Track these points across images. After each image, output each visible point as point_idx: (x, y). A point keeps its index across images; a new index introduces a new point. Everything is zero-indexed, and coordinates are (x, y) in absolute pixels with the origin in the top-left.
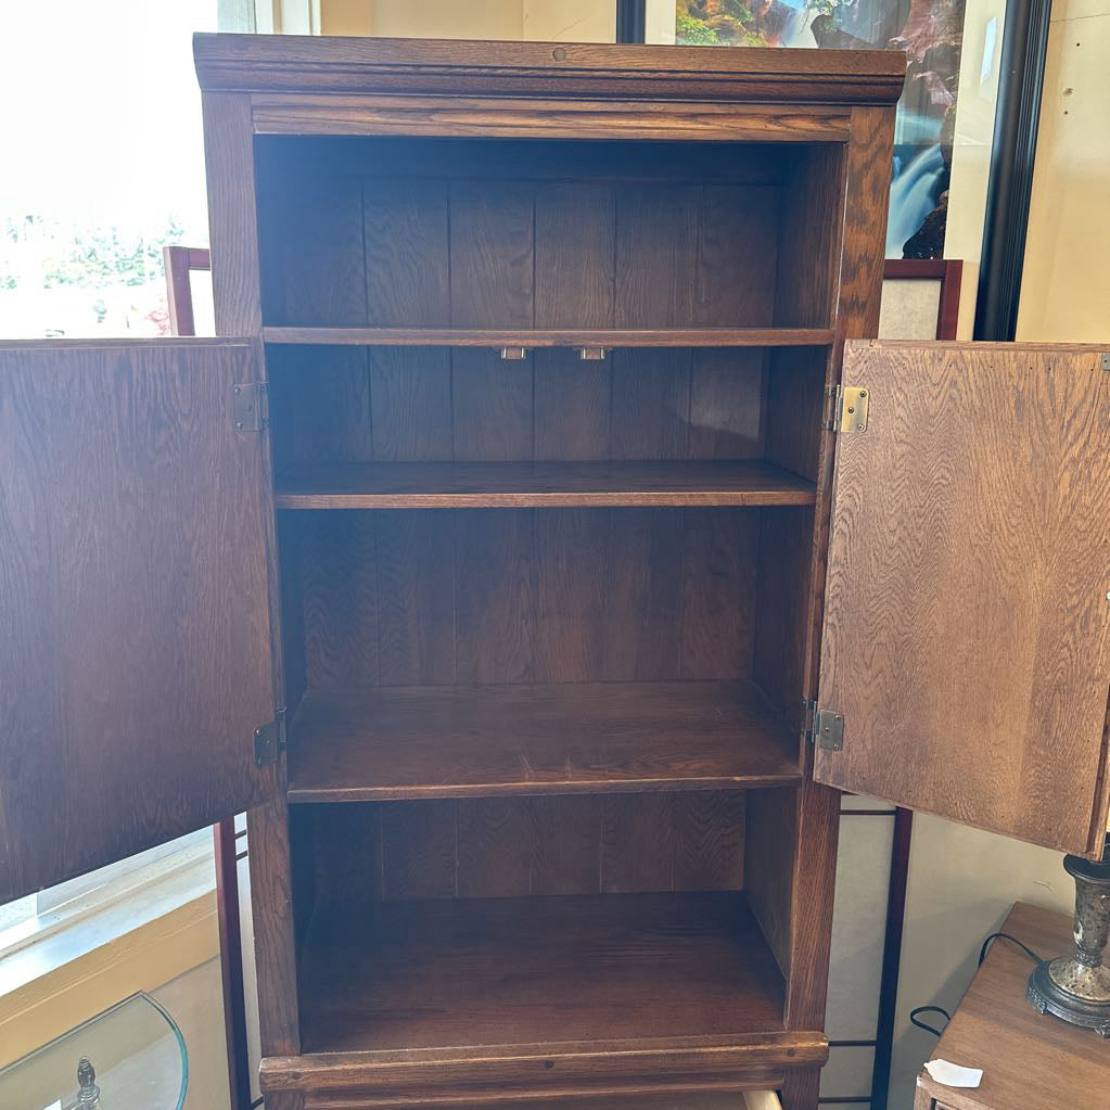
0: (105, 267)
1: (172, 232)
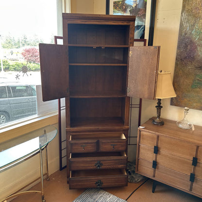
1: (25, 38)
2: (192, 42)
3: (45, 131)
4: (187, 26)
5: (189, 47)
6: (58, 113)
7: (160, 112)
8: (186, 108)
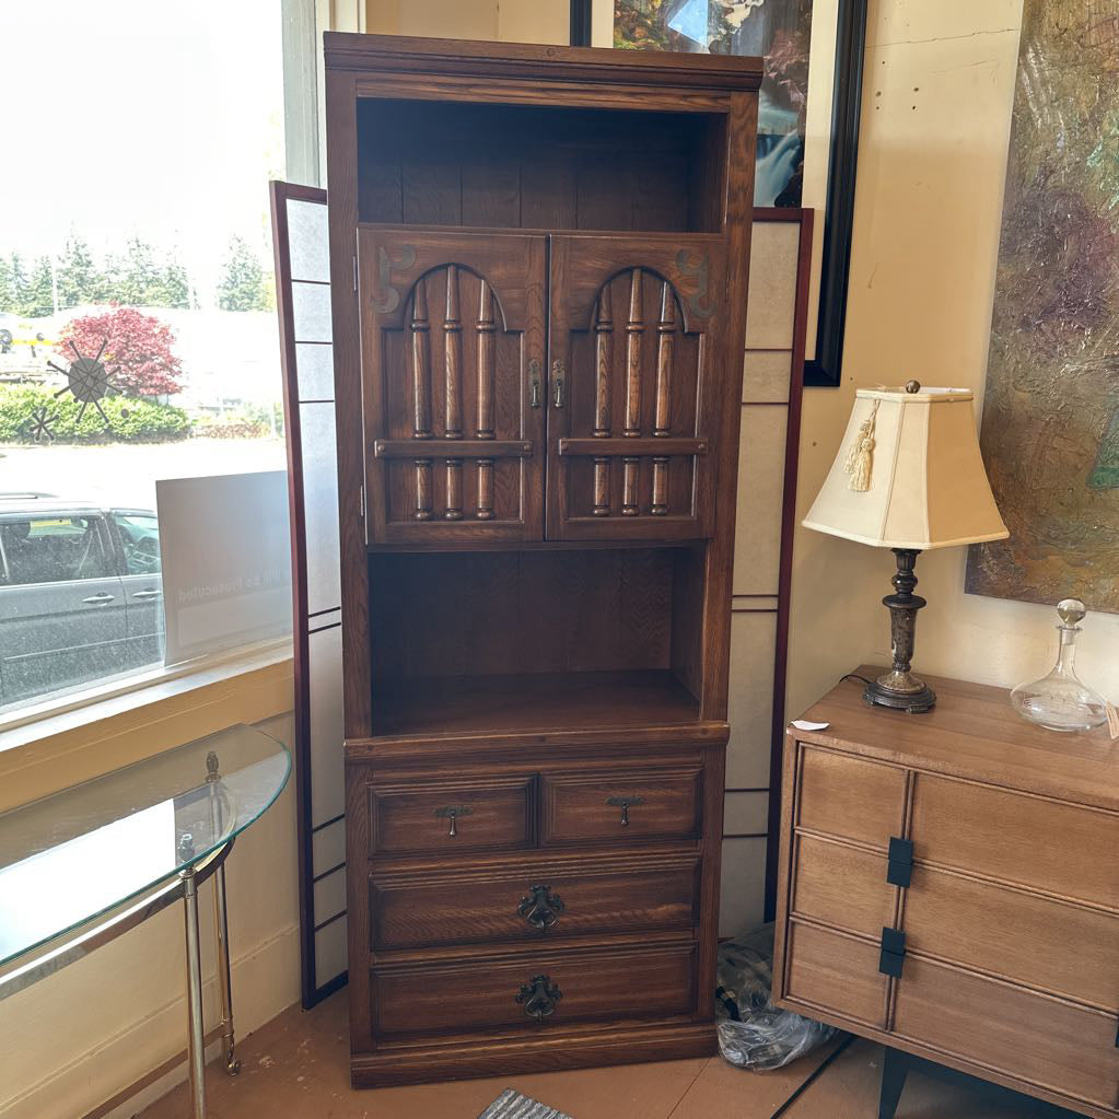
0: (6, 298)
1: (78, 263)
2: (1085, 220)
3: (213, 764)
4: (1053, 123)
5: (1068, 249)
6: (289, 654)
7: (911, 634)
8: (1065, 604)
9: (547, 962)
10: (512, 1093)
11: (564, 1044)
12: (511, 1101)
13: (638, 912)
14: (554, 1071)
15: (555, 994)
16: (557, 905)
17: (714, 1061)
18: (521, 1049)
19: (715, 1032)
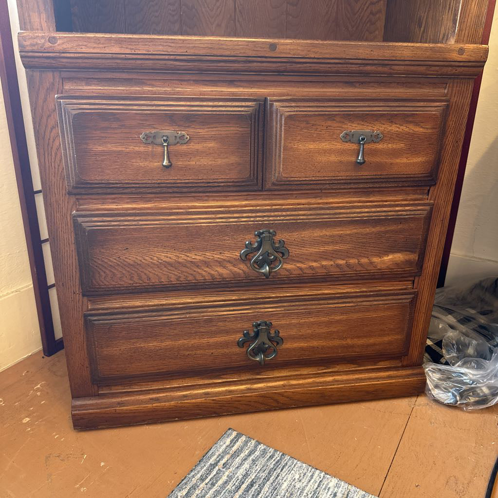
9: (270, 309)
10: (234, 434)
11: (284, 386)
12: (233, 442)
13: (364, 260)
14: (275, 410)
15: (277, 340)
16: (282, 252)
17: (421, 400)
18: (242, 391)
19: (423, 374)
